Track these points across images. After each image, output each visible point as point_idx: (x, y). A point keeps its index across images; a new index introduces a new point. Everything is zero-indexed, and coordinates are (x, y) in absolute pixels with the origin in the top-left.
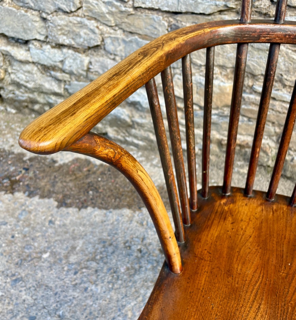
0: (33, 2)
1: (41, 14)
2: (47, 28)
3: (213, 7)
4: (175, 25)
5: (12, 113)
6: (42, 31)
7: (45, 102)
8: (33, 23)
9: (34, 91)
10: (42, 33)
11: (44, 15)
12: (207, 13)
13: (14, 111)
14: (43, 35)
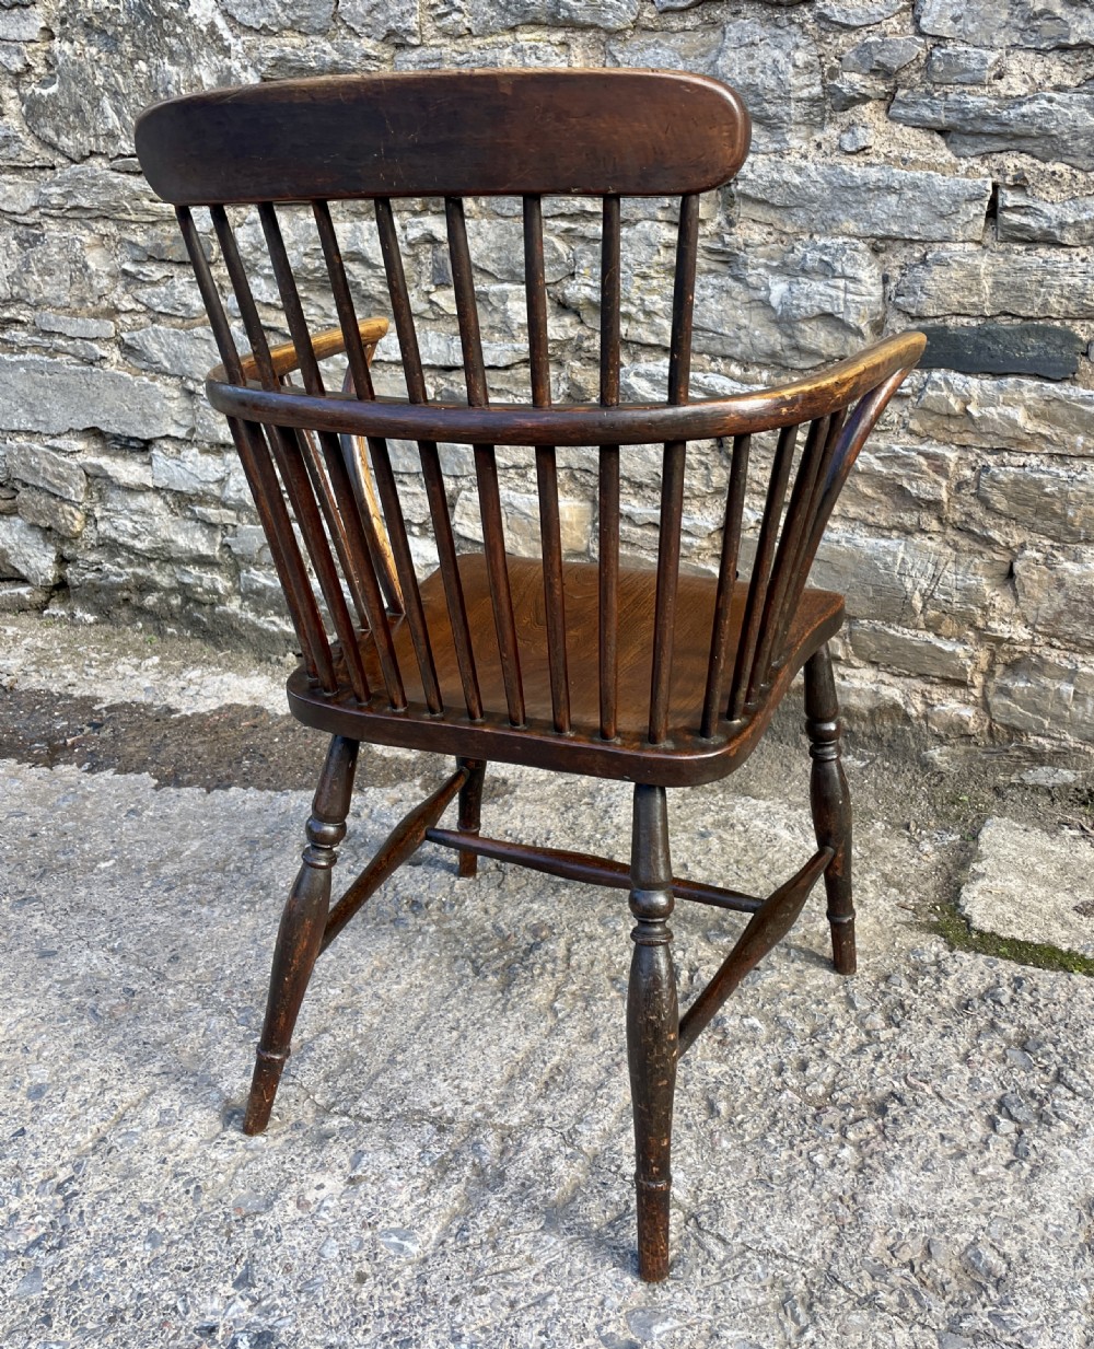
0: (169, 360)
1: (184, 383)
2: (193, 412)
3: (509, 354)
4: (447, 390)
5: (85, 624)
6: (184, 418)
7: (175, 584)
8: (165, 401)
9: (151, 560)
10: (182, 422)
11: (190, 385)
12: (501, 365)
13: (90, 618)
14: (186, 426)
